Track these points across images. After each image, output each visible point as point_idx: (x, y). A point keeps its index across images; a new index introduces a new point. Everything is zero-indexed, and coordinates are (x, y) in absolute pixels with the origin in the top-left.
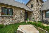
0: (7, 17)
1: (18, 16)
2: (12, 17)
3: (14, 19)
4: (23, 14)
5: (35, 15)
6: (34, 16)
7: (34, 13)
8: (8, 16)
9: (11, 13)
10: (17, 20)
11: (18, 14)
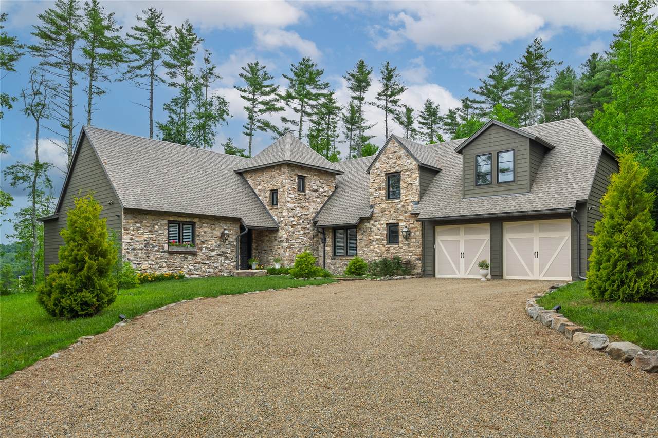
0: (180, 253)
1: (213, 250)
2: (194, 254)
3: (199, 263)
4: (233, 239)
5: (285, 245)
6: (281, 251)
7: (282, 234)
8: (180, 249)
9: (187, 240)
10: (209, 267)
11: (213, 243)
